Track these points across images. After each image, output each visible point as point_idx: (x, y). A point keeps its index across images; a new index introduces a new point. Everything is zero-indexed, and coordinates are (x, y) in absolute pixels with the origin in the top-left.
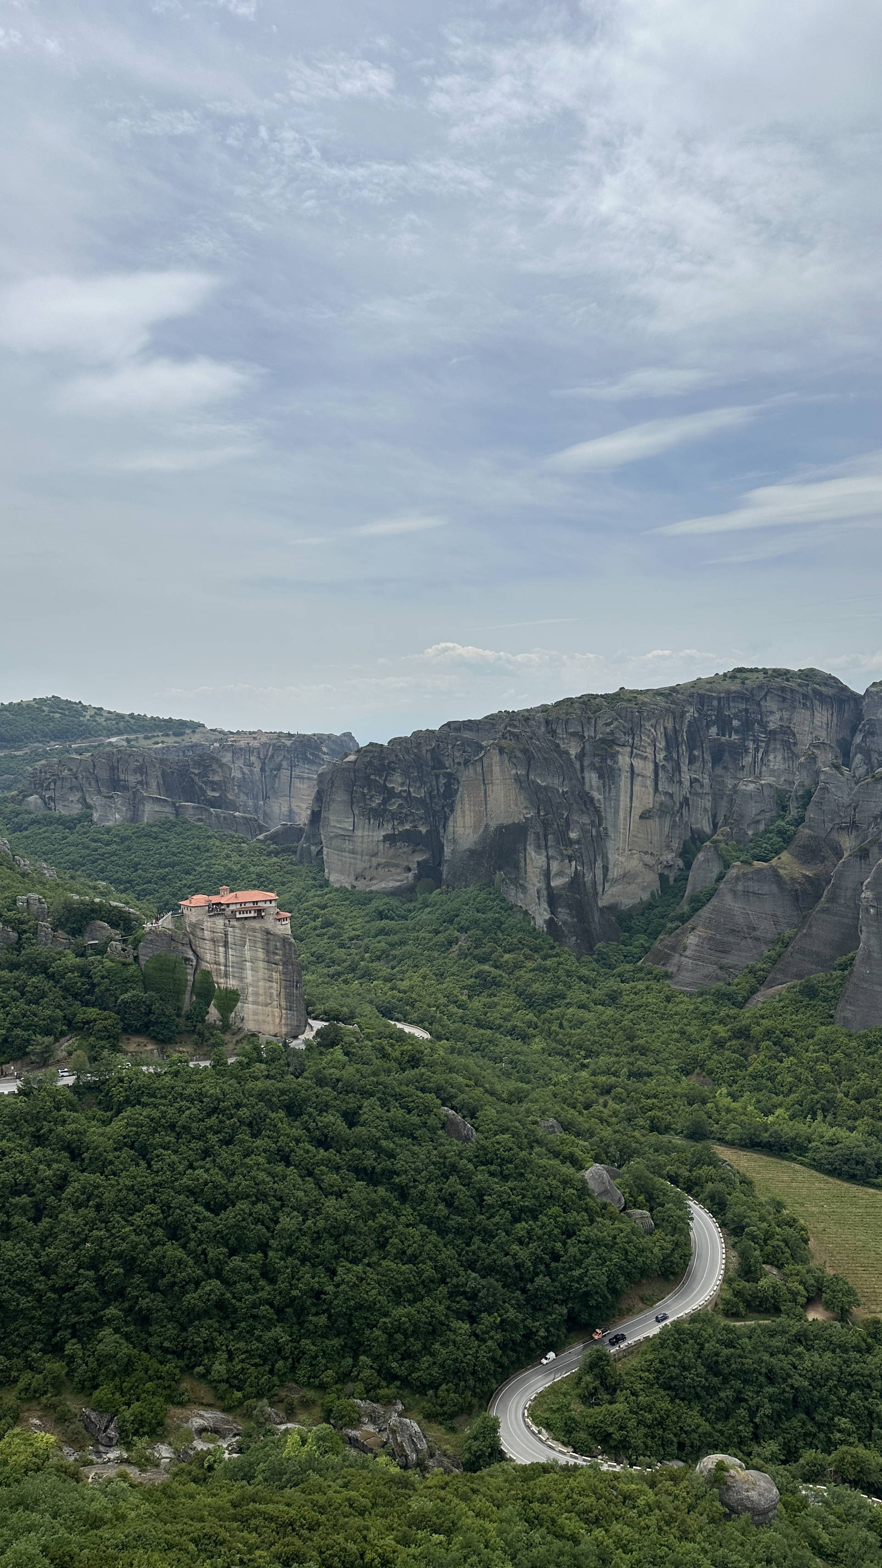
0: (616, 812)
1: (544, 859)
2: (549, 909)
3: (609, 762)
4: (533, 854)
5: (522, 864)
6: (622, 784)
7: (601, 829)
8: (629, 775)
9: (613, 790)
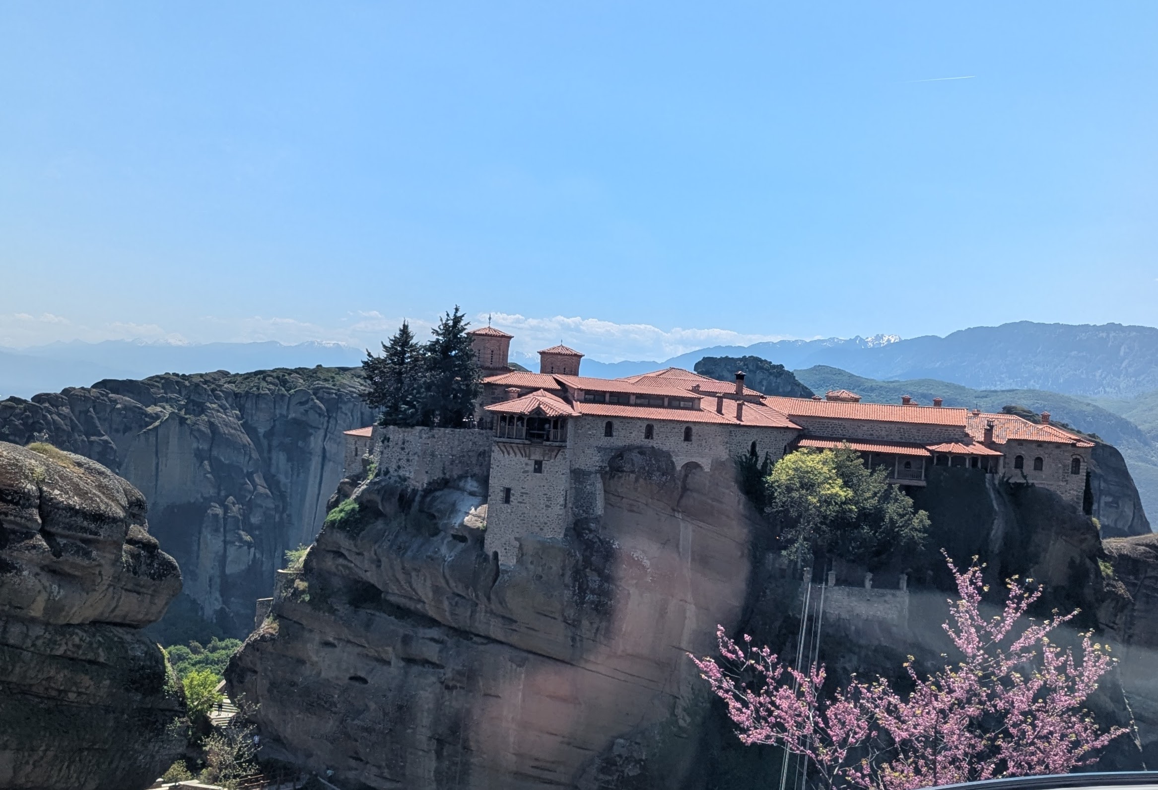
0: (303, 500)
1: (221, 544)
2: (220, 599)
3: (300, 443)
4: (209, 536)
5: (195, 548)
6: (312, 468)
7: (285, 516)
8: (320, 459)
9: (302, 475)
